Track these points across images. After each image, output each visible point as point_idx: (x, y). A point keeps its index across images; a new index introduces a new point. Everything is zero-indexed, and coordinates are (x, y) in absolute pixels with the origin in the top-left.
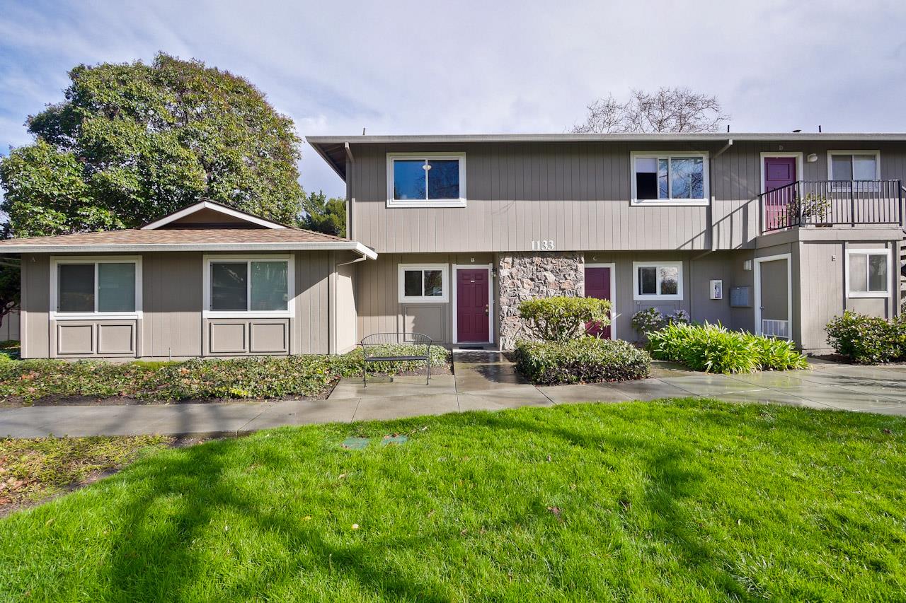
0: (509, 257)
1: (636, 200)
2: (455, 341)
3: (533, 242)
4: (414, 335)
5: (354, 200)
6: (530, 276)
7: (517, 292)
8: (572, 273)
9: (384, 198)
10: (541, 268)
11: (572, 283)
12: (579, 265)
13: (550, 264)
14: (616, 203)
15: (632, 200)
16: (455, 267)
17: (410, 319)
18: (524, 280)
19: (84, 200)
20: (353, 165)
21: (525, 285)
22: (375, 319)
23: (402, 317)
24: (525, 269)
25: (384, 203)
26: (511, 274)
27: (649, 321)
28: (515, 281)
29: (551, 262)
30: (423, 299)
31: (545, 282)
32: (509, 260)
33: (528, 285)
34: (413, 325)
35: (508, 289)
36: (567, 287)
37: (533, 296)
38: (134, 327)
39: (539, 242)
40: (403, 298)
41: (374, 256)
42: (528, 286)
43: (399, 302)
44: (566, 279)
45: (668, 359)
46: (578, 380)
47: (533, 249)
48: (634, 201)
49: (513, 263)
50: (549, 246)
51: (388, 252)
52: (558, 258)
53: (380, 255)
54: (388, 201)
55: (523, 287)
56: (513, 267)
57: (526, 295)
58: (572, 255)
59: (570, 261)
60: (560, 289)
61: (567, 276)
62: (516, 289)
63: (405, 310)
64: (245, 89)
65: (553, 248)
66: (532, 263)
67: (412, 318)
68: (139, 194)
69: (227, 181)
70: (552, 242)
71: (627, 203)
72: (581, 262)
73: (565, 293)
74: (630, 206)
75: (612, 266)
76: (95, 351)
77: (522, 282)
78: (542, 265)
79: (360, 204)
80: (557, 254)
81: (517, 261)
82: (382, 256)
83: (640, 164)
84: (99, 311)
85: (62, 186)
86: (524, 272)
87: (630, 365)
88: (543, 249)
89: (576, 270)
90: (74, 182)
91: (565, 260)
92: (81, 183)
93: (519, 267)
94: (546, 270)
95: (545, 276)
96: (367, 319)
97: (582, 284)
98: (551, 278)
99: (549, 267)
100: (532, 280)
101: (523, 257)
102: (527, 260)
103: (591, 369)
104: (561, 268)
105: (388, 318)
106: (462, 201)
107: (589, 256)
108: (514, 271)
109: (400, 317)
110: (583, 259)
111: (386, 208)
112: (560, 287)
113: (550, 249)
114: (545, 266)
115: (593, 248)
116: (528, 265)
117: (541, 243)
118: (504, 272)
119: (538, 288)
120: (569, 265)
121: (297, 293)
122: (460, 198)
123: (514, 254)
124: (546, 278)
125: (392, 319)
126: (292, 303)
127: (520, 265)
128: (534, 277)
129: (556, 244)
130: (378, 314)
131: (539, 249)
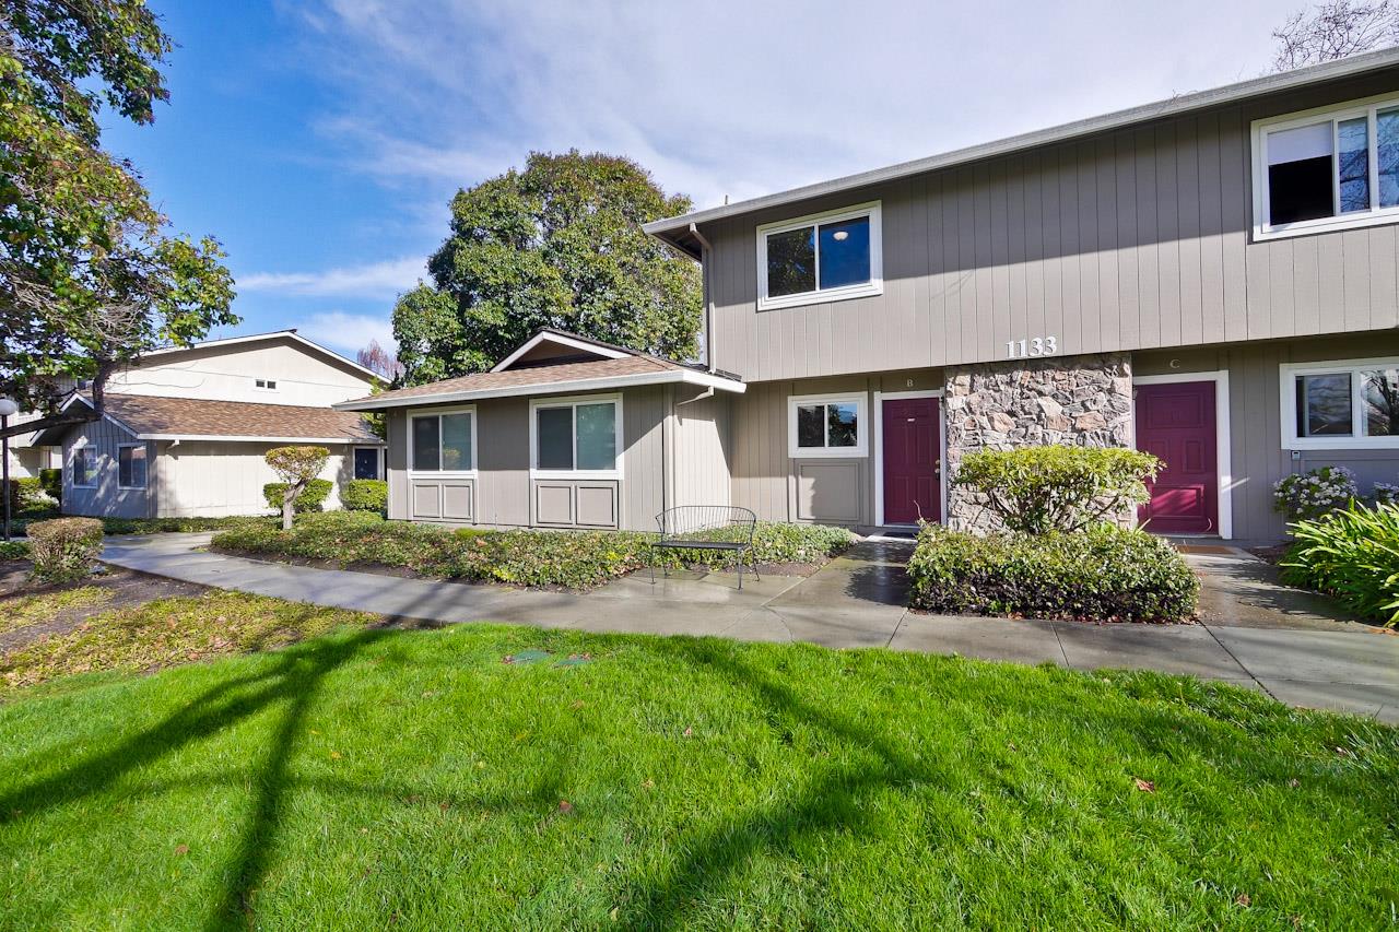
0: (966, 373)
1: (1267, 227)
2: (879, 520)
3: (1012, 344)
4: (814, 510)
5: (712, 305)
6: (1008, 407)
7: (980, 438)
8: (1102, 397)
9: (755, 299)
10: (1030, 390)
11: (1100, 417)
12: (1119, 381)
13: (1050, 381)
14: (1211, 243)
15: (1256, 229)
16: (879, 397)
17: (807, 484)
18: (995, 415)
19: (458, 342)
20: (711, 255)
21: (996, 423)
22: (755, 481)
23: (794, 480)
24: (997, 395)
25: (754, 304)
26: (968, 404)
27: (1310, 497)
28: (977, 417)
29: (1053, 379)
30: (827, 452)
31: (1039, 417)
32: (965, 379)
33: (1003, 423)
34: (812, 493)
35: (964, 434)
36: (1089, 426)
37: (1014, 444)
38: (468, 486)
39: (1023, 343)
40: (795, 451)
41: (740, 388)
42: (1002, 426)
43: (790, 456)
44: (1087, 409)
45: (1310, 585)
46: (1002, 609)
47: (1012, 356)
48: (1263, 230)
49: (972, 386)
50: (1047, 348)
51: (761, 380)
52: (1069, 370)
53: (750, 385)
54: (759, 300)
55: (993, 429)
56: (972, 391)
57: (1000, 442)
58: (1102, 360)
59: (1097, 375)
60: (1074, 429)
61: (1088, 404)
62: (979, 432)
63: (799, 468)
64: (625, 173)
65: (1055, 351)
66: (1011, 383)
67: (811, 481)
68: (507, 329)
69: (599, 299)
70: (1053, 339)
71: (1241, 236)
72: (1122, 374)
73: (1084, 437)
74: (1251, 241)
75: (1222, 379)
76: (441, 515)
77: (991, 420)
78: (1034, 385)
79: (721, 309)
80: (1067, 362)
81: (980, 380)
82: (753, 387)
83: (1274, 145)
84: (444, 469)
85: (439, 330)
86: (995, 401)
87: (1133, 591)
88: (1033, 355)
89: (1111, 391)
90: (448, 324)
91: (1087, 373)
92: (455, 325)
93: (985, 391)
94: (1041, 394)
95: (1039, 406)
96: (744, 481)
97: (1128, 419)
98: (1052, 408)
99: (1046, 389)
100: (1011, 414)
101: (993, 372)
102: (1000, 377)
103: (1030, 589)
104: (1074, 388)
105: (774, 480)
106: (876, 285)
107: (1143, 360)
108: (974, 399)
109: (792, 479)
110: (1127, 368)
111: (757, 312)
112: (1073, 426)
113: (1047, 354)
114: (1040, 387)
115: (1150, 342)
116: (1002, 387)
117: (1028, 343)
118: (956, 403)
119: (1024, 430)
120: (1093, 382)
121: (627, 446)
122: (872, 280)
123: (973, 369)
124: (1042, 411)
125: (778, 483)
126: (620, 459)
127: (988, 388)
128: (1017, 408)
129: (1061, 342)
130: (760, 475)
131: (1024, 355)
